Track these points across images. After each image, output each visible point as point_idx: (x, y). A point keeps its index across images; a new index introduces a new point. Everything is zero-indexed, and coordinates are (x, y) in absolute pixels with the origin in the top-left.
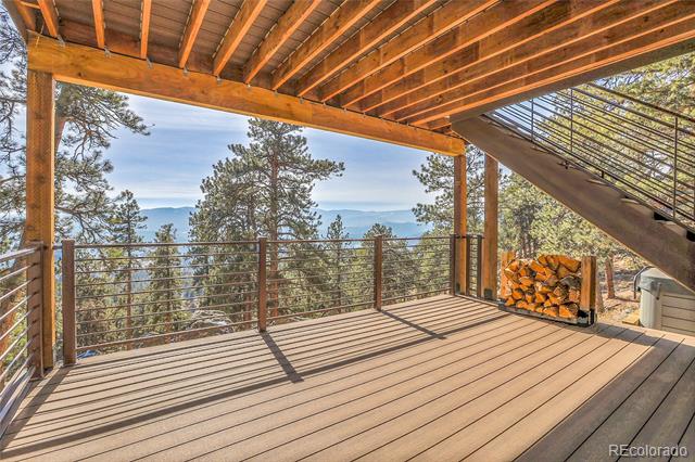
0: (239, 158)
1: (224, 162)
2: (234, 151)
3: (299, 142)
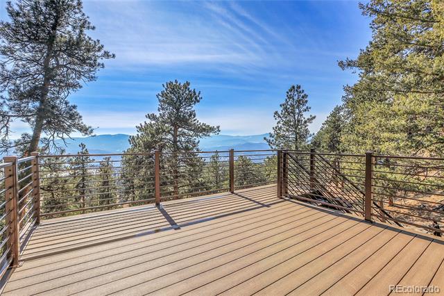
0: (153, 122)
1: (143, 124)
2: (149, 118)
3: (191, 115)
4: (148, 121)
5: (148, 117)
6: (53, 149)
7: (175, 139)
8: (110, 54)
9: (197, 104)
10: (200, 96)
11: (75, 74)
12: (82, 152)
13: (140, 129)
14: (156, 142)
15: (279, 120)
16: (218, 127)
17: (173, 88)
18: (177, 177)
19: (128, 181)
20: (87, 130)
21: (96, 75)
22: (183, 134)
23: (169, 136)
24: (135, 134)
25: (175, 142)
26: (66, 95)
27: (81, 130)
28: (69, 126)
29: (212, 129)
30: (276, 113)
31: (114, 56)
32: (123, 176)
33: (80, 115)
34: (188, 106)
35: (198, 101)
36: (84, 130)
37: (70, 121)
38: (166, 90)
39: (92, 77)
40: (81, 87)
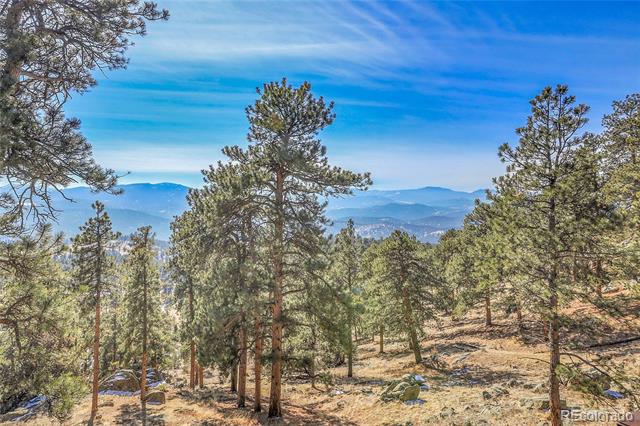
0: (235, 163)
1: (216, 167)
2: (229, 155)
3: (315, 149)
4: (226, 161)
5: (227, 152)
6: (31, 217)
7: (279, 196)
8: (158, 9)
9: (326, 127)
10: (332, 112)
11: (83, 57)
12: (97, 219)
13: (210, 176)
14: (241, 203)
15: (510, 162)
16: (367, 175)
17: (278, 96)
18: (281, 273)
19: (182, 273)
20: (101, 178)
21: (126, 55)
22: (295, 188)
23: (266, 191)
24: (200, 186)
25: (279, 203)
26: (62, 99)
27: (87, 179)
28: (60, 168)
29: (355, 179)
30: (505, 147)
31: (166, 15)
32: (173, 263)
33: (88, 142)
34: (310, 131)
35: (330, 122)
36: (97, 178)
37: (62, 156)
38: (265, 98)
39: (117, 60)
40: (93, 83)
